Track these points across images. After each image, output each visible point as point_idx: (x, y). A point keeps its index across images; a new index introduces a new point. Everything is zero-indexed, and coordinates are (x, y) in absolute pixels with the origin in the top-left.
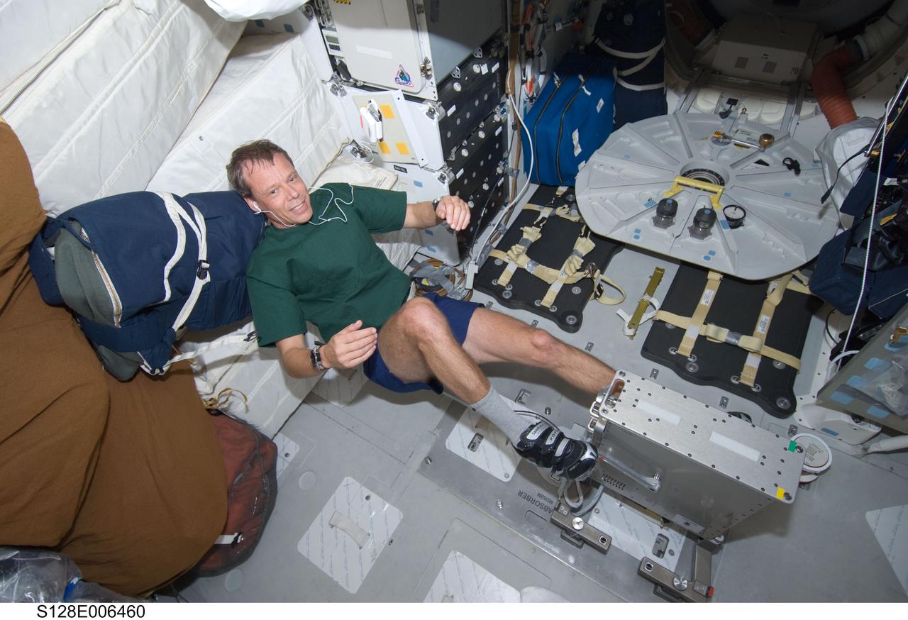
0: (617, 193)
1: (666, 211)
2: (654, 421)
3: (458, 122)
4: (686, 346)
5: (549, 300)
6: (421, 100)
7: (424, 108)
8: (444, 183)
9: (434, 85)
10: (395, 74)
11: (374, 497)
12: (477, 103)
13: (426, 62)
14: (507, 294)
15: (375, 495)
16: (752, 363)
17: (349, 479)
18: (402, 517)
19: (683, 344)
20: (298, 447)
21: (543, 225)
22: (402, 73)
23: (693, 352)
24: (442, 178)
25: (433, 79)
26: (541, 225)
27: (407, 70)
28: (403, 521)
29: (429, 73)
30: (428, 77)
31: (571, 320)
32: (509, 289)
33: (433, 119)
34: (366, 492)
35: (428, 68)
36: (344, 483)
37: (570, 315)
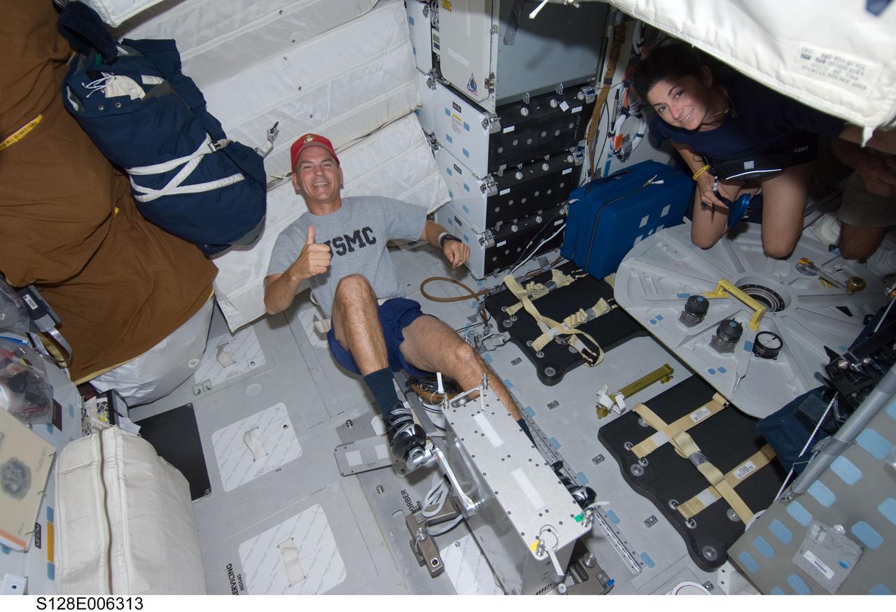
0: (664, 276)
1: (696, 309)
2: (479, 434)
3: (515, 143)
4: (644, 449)
5: (539, 344)
6: (482, 110)
7: (482, 117)
8: (484, 193)
9: (494, 99)
10: (468, 81)
11: (291, 428)
12: (544, 134)
13: (492, 76)
14: (508, 323)
15: (293, 429)
16: (705, 499)
17: (282, 405)
18: (300, 456)
19: (642, 444)
20: (265, 361)
21: (578, 278)
22: (472, 82)
23: (648, 457)
24: (483, 188)
25: (494, 94)
26: (577, 277)
27: (476, 80)
28: (299, 459)
29: (491, 87)
30: (491, 91)
31: (550, 372)
32: (514, 320)
33: (485, 129)
34: (288, 422)
35: (491, 82)
36: (277, 406)
37: (552, 367)
